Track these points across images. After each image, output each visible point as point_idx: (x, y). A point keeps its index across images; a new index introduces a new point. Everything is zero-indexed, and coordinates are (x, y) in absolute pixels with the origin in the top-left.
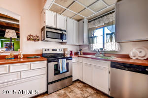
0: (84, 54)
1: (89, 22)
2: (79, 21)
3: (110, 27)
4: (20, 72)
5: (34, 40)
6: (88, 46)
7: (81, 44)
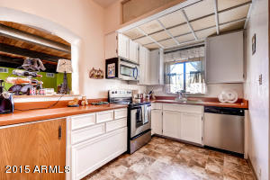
0: (157, 98)
1: (165, 53)
2: (151, 50)
3: (195, 63)
4: (105, 123)
5: (98, 77)
6: (163, 86)
7: (154, 83)
